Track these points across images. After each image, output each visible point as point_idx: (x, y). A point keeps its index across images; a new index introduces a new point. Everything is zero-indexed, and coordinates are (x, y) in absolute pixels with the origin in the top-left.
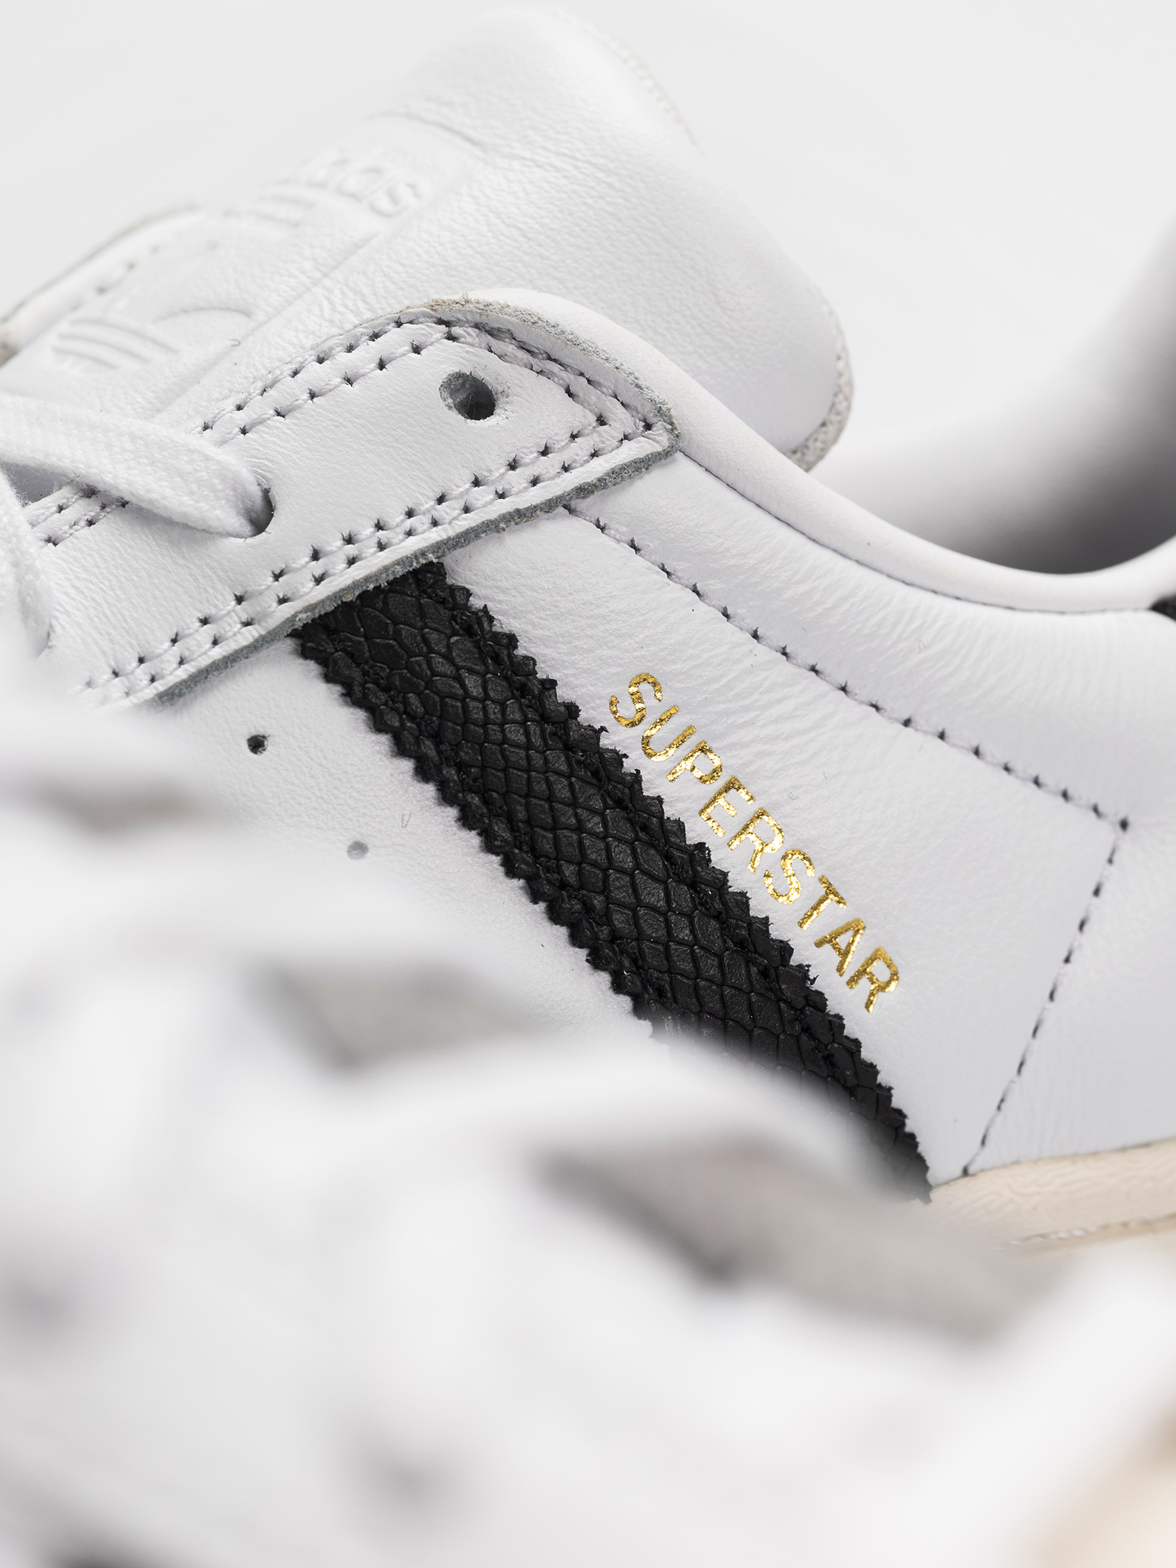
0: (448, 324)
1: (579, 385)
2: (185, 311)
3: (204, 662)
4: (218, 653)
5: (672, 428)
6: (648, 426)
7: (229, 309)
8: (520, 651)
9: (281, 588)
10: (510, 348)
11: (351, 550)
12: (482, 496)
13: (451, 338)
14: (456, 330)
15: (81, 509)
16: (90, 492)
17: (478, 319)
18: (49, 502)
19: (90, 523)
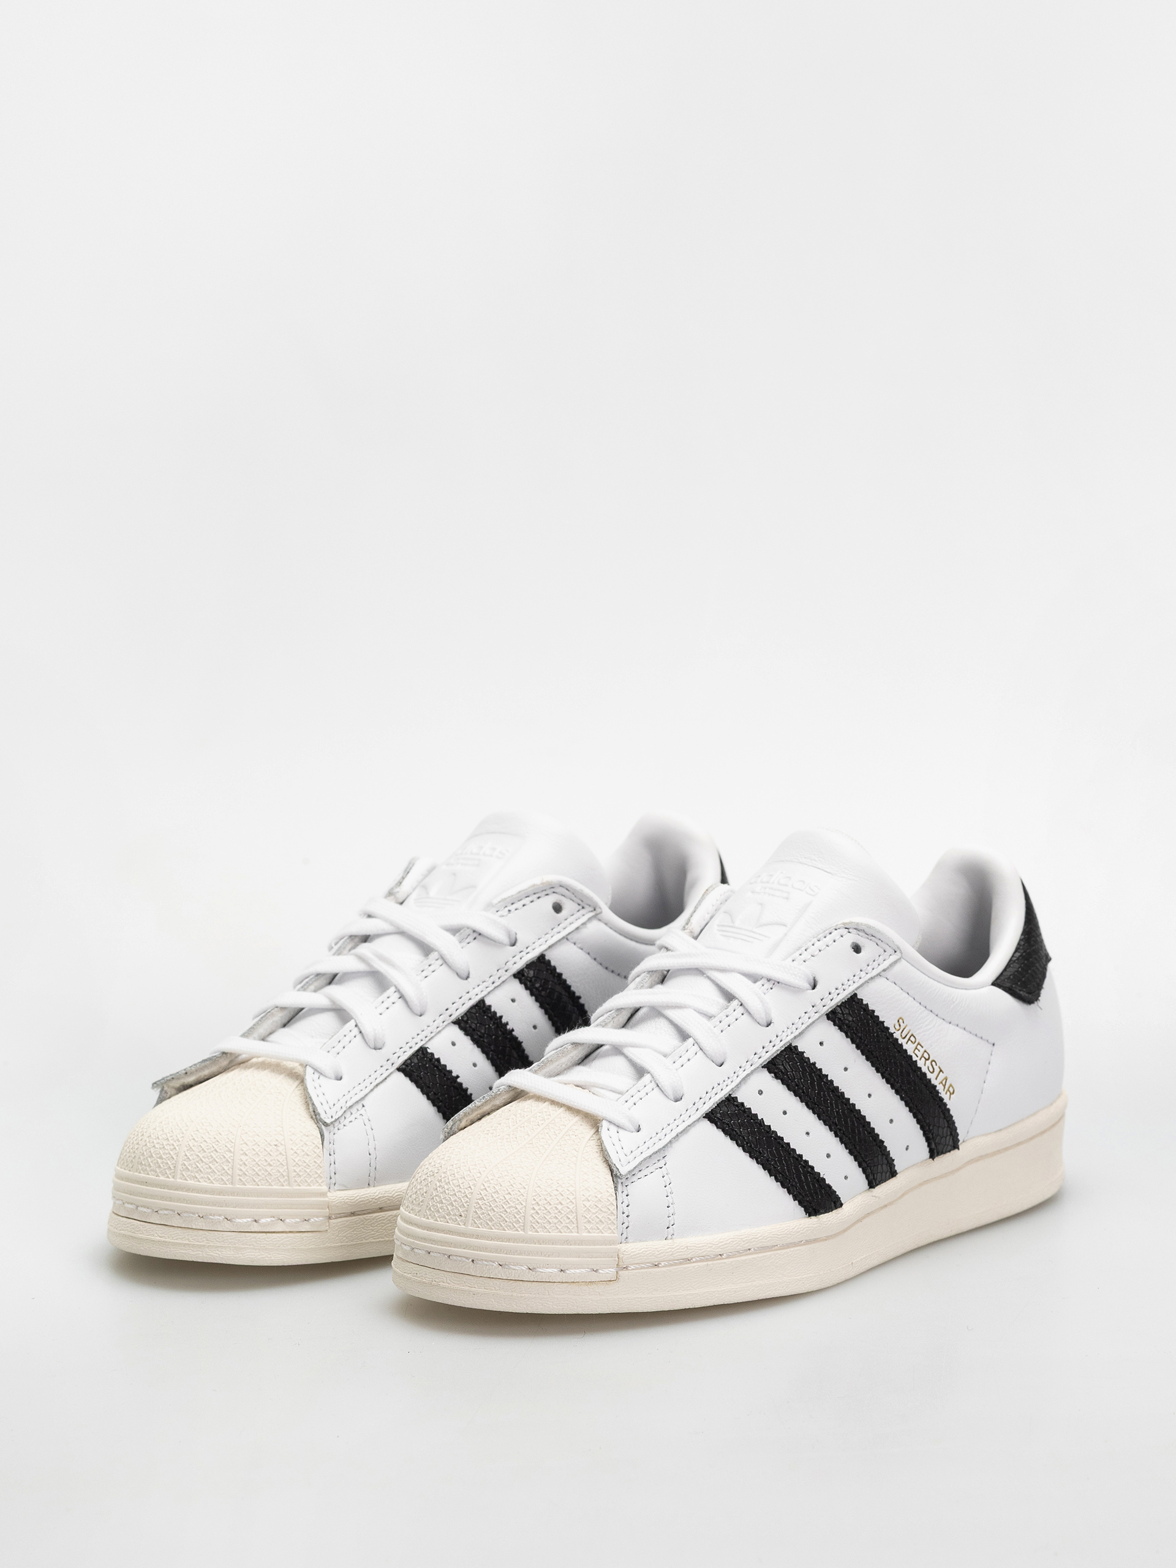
0: (848, 929)
1: (879, 942)
2: (765, 925)
3: (808, 1024)
4: (811, 1021)
5: (901, 953)
6: (895, 952)
7: (778, 924)
8: (875, 1014)
9: (823, 1003)
10: (863, 934)
11: (837, 991)
12: (863, 974)
13: (849, 932)
14: (850, 930)
15: (768, 985)
16: (769, 980)
17: (856, 927)
18: (759, 983)
19: (771, 989)
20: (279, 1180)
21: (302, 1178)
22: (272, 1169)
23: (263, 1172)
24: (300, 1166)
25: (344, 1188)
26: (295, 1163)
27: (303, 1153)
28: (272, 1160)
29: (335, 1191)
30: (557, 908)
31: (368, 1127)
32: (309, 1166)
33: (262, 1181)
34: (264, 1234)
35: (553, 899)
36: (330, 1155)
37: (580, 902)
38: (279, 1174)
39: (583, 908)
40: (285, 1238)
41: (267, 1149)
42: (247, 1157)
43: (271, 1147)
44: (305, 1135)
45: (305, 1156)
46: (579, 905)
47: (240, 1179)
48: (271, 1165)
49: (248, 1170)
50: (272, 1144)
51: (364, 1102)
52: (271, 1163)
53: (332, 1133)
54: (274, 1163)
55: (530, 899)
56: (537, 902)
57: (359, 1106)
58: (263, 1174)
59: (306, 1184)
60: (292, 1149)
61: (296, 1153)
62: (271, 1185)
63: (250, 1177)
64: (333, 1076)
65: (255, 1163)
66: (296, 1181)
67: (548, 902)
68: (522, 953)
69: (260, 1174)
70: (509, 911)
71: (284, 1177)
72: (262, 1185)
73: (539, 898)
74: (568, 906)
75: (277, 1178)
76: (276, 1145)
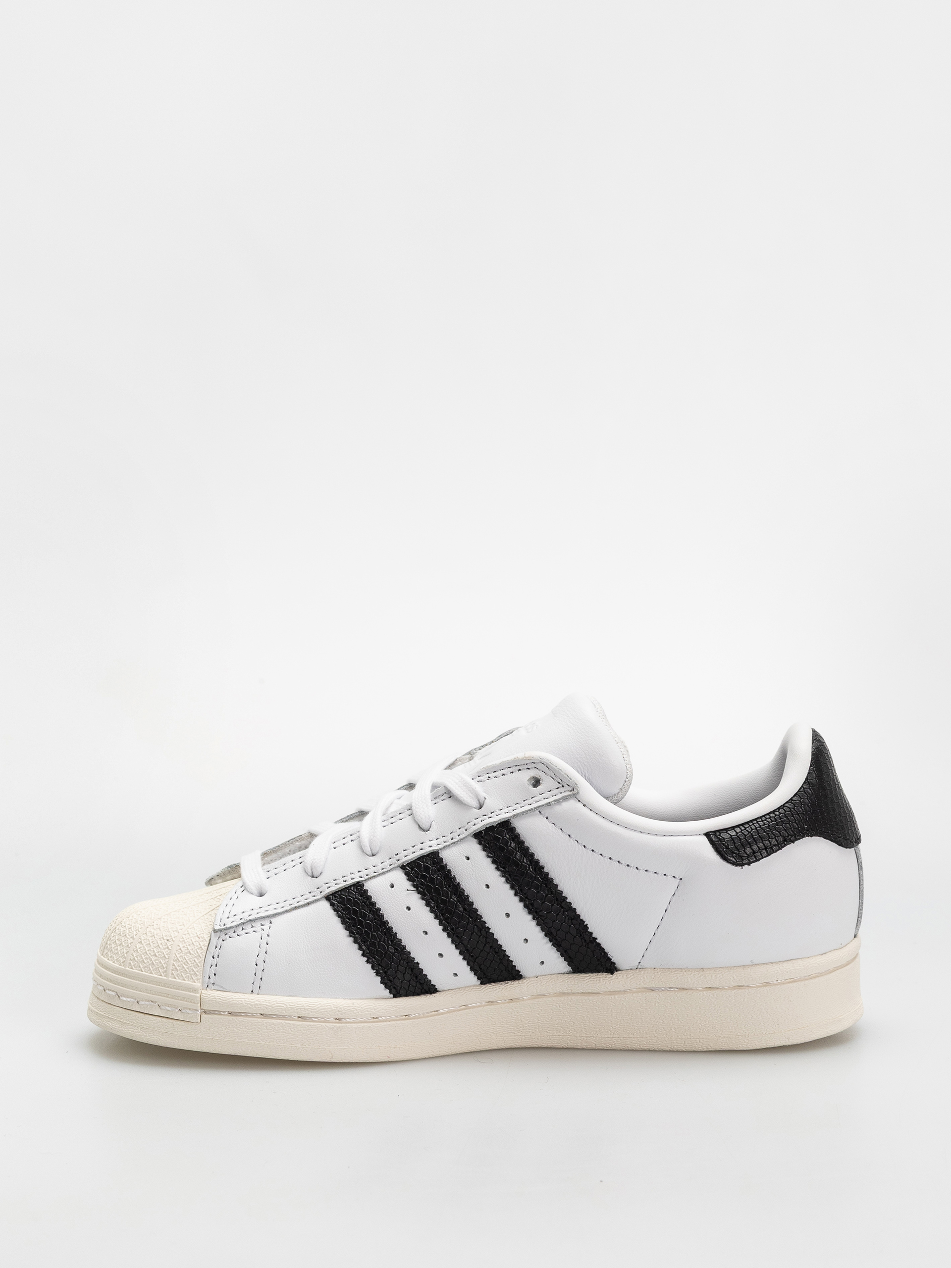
20: (159, 970)
21: (179, 972)
22: (156, 960)
23: (148, 960)
24: (179, 961)
25: (222, 990)
26: (176, 958)
27: (187, 951)
28: (158, 952)
29: (212, 990)
30: (536, 782)
31: (264, 941)
32: (188, 963)
33: (146, 968)
34: (143, 1015)
35: (533, 773)
36: (213, 958)
37: (560, 781)
38: (160, 965)
39: (563, 786)
40: (160, 1022)
41: (159, 942)
42: (141, 946)
43: (163, 941)
44: (197, 936)
45: (188, 954)
46: (559, 783)
47: (130, 963)
48: (156, 956)
49: (138, 957)
50: (165, 938)
51: (273, 920)
52: (157, 954)
53: (221, 940)
54: (159, 955)
55: (511, 770)
56: (517, 774)
57: (267, 922)
58: (148, 962)
59: (182, 978)
60: (179, 946)
61: (180, 949)
62: (151, 973)
63: (138, 962)
64: (256, 892)
65: (145, 951)
66: (172, 974)
67: (526, 775)
68: (485, 817)
69: (145, 961)
70: (489, 777)
71: (164, 968)
72: (145, 972)
73: (520, 770)
74: (547, 783)
75: (158, 968)
76: (168, 940)
